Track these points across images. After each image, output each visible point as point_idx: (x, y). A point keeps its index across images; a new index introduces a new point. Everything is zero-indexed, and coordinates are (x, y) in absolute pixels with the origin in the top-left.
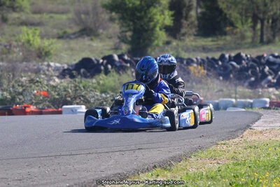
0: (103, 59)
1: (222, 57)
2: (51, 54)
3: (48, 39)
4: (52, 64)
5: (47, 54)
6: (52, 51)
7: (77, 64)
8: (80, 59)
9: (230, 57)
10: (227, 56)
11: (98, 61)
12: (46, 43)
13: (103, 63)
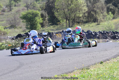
0: (25, 34)
1: (63, 31)
2: (8, 34)
3: (6, 29)
4: (8, 37)
5: (6, 33)
6: (8, 33)
7: (16, 36)
8: (17, 35)
9: (65, 31)
10: (64, 31)
11: (23, 35)
12: (6, 30)
13: (25, 35)
